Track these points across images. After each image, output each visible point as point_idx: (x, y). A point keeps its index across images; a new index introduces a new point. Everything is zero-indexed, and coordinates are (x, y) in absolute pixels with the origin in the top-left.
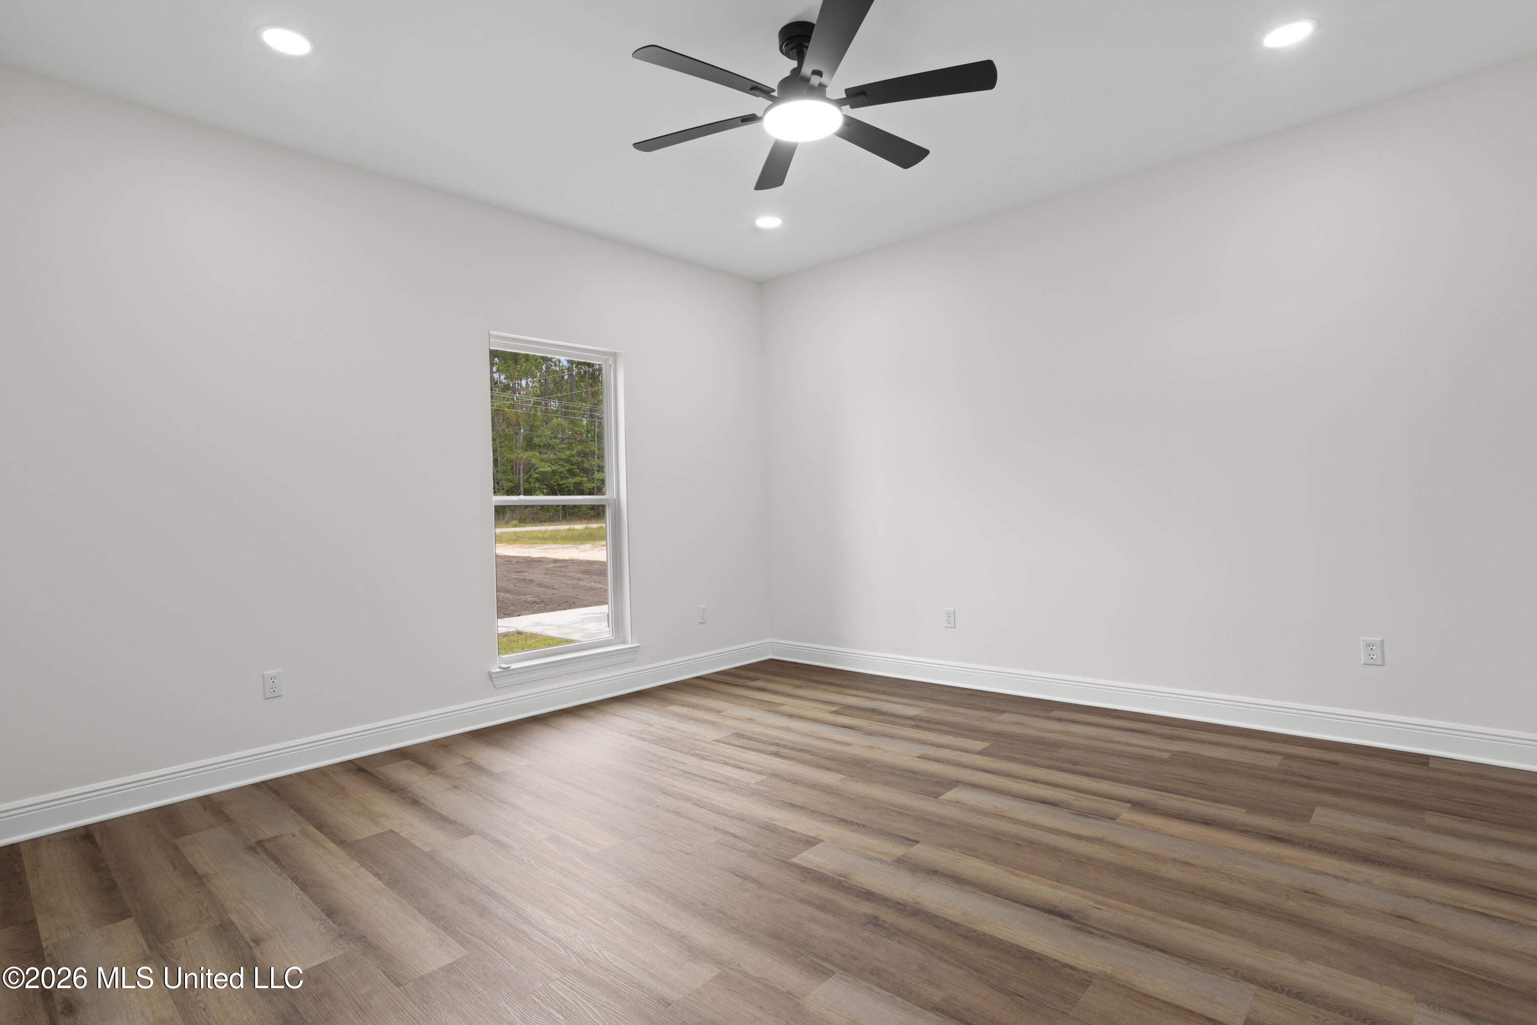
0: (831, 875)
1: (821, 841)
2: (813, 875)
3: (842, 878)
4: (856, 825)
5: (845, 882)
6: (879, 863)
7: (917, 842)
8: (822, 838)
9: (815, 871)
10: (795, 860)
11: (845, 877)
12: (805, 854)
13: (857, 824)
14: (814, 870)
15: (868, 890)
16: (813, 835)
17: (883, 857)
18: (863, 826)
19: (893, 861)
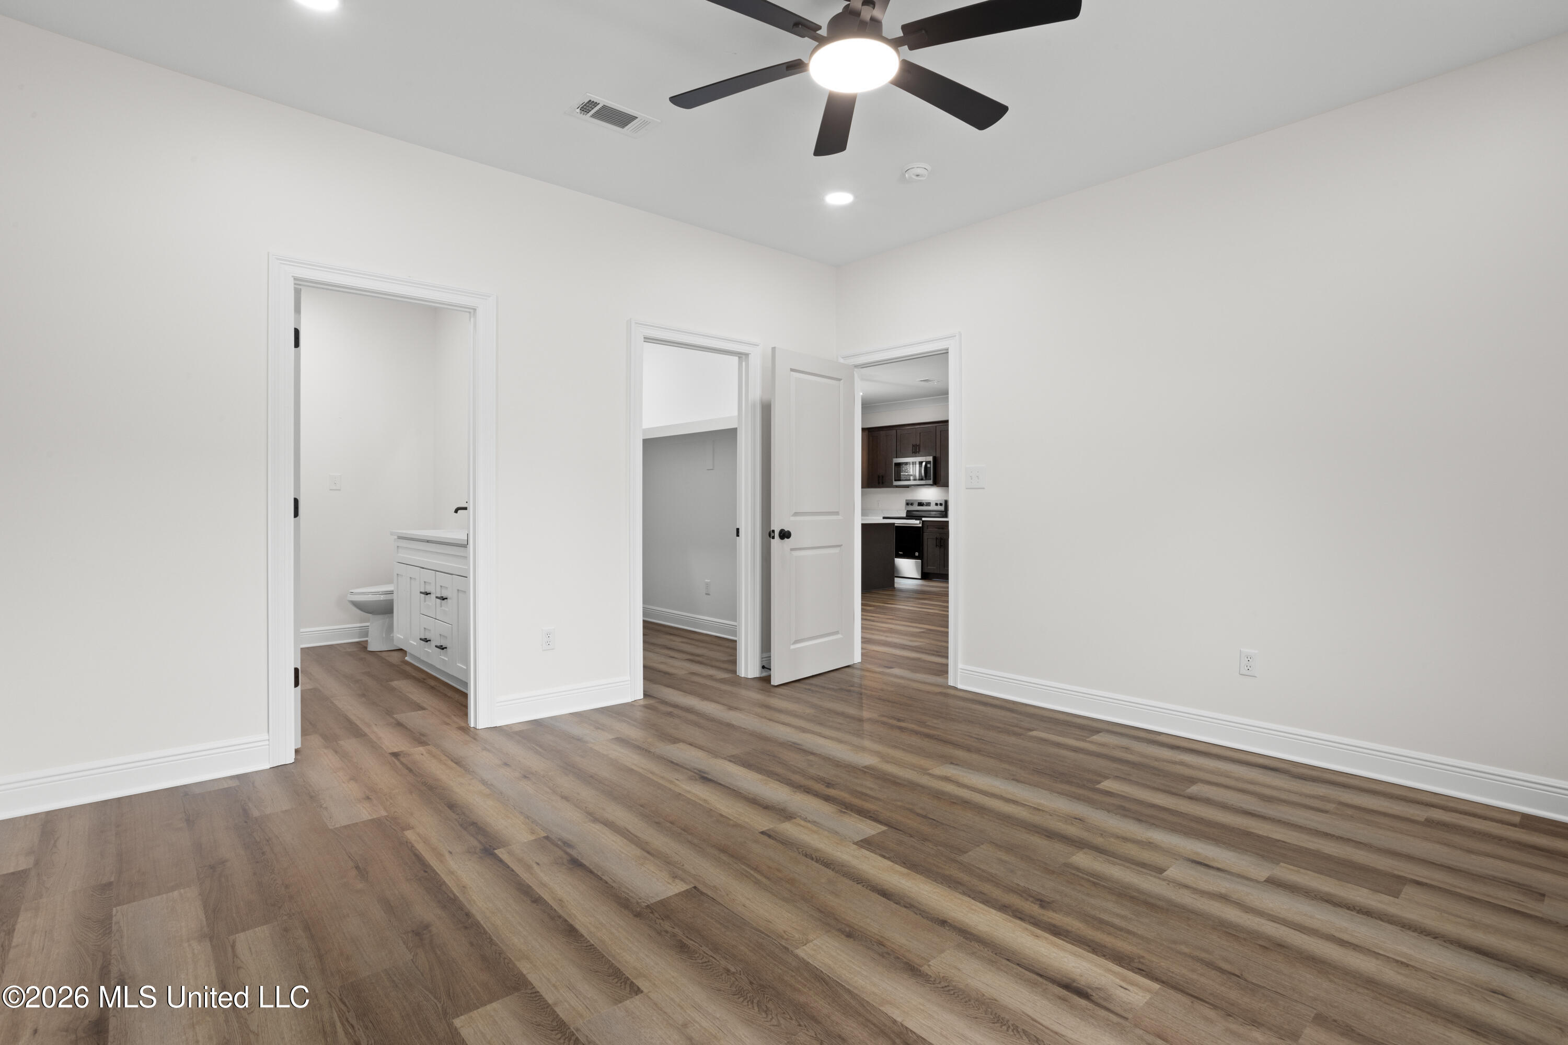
0: (852, 814)
1: (856, 843)
2: (868, 815)
3: (844, 810)
4: (814, 857)
5: (842, 808)
6: (808, 818)
7: (763, 833)
8: (854, 846)
9: (865, 817)
10: (884, 828)
11: (842, 811)
12: (873, 833)
13: (812, 859)
14: (867, 818)
15: (826, 801)
16: (863, 850)
17: (802, 823)
18: (806, 856)
19: (795, 818)
